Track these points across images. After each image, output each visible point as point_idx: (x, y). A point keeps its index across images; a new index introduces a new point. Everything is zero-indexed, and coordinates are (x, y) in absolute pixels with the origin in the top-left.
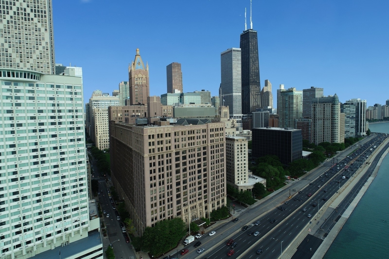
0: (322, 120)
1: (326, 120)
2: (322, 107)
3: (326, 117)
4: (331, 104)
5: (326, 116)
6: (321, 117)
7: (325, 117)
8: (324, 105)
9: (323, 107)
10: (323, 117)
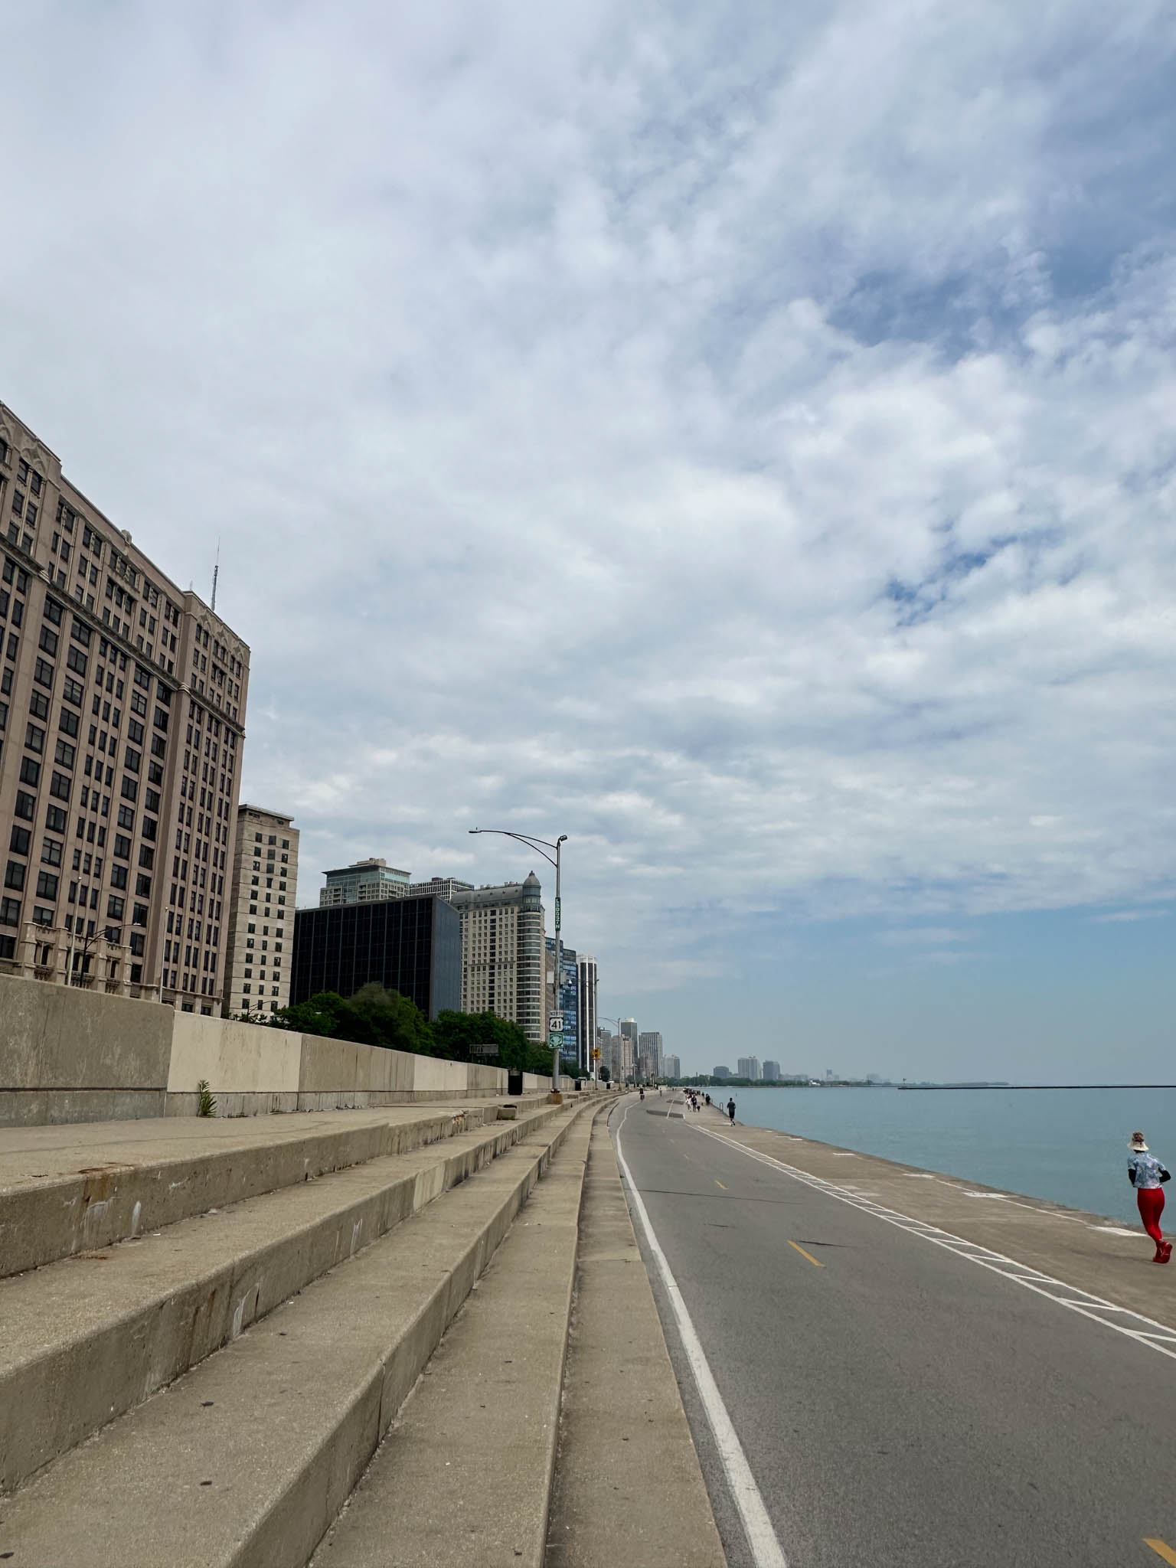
0: (484, 969)
1: (500, 968)
2: (486, 921)
3: (500, 959)
4: (516, 909)
5: (500, 953)
6: (482, 962)
7: (497, 958)
8: (493, 913)
9: (489, 921)
10: (488, 961)
